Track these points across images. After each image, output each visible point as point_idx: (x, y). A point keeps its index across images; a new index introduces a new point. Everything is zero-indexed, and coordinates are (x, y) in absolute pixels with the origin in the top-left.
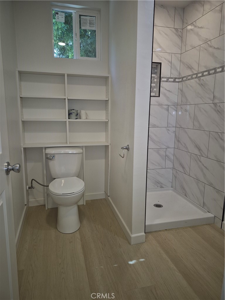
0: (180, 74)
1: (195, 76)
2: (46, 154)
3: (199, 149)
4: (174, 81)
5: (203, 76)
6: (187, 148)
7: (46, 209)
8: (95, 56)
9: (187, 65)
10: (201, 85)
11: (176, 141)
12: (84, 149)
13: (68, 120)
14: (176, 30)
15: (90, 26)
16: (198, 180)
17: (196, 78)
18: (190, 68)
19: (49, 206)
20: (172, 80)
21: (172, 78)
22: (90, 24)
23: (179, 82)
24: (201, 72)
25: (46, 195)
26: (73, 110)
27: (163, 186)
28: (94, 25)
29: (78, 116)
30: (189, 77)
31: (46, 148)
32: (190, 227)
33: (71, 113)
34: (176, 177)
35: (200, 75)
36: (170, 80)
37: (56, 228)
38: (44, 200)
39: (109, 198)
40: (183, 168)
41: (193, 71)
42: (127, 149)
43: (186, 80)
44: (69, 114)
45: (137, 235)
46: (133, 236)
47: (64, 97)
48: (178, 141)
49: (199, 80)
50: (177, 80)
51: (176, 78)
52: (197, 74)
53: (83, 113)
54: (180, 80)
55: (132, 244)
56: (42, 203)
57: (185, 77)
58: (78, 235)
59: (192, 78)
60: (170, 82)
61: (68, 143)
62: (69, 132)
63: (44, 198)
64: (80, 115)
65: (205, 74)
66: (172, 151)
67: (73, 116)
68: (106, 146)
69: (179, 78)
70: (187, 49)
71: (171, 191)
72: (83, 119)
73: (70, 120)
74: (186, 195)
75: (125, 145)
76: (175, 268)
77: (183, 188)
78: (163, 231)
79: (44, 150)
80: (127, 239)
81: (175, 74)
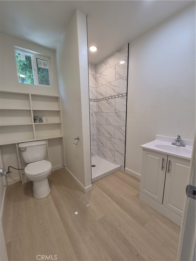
0: (96, 97)
1: (105, 99)
2: (19, 148)
3: (110, 135)
4: (94, 101)
5: (109, 99)
6: (104, 134)
7: (23, 184)
8: (49, 85)
9: (100, 93)
10: (108, 103)
11: (97, 131)
12: (47, 141)
13: (34, 124)
14: (93, 75)
15: (44, 66)
16: (111, 150)
17: (105, 100)
18: (102, 95)
19: (25, 181)
20: (93, 100)
21: (93, 99)
22: (44, 64)
23: (96, 102)
24: (108, 97)
25: (21, 175)
26: (37, 117)
27: (94, 155)
28: (47, 65)
29: (41, 120)
30: (102, 99)
31: (18, 144)
32: (111, 174)
33: (36, 119)
34: (99, 149)
35: (107, 98)
36: (92, 100)
37: (33, 196)
38: (21, 178)
39: (66, 167)
40: (103, 144)
41: (104, 96)
42: (78, 139)
43: (100, 101)
44: (34, 120)
45: (88, 187)
46: (86, 188)
47: (30, 109)
48: (99, 131)
49: (107, 101)
50: (95, 101)
51: (95, 100)
52: (105, 98)
53: (44, 119)
54: (97, 101)
55: (86, 193)
56: (19, 180)
57: (99, 99)
58: (50, 197)
59: (103, 100)
60: (92, 101)
61: (35, 138)
62: (36, 131)
63: (20, 176)
64: (42, 120)
65: (110, 98)
66: (96, 136)
67: (38, 120)
68: (60, 138)
69: (96, 100)
70: (99, 86)
71: (97, 157)
72: (45, 122)
73: (35, 123)
74: (105, 158)
75: (76, 137)
76: (111, 200)
77: (103, 154)
78: (100, 180)
79: (17, 145)
80: (82, 191)
81: (94, 98)
